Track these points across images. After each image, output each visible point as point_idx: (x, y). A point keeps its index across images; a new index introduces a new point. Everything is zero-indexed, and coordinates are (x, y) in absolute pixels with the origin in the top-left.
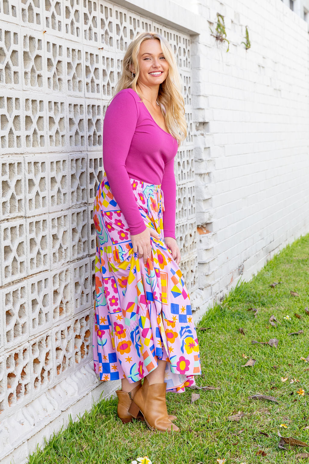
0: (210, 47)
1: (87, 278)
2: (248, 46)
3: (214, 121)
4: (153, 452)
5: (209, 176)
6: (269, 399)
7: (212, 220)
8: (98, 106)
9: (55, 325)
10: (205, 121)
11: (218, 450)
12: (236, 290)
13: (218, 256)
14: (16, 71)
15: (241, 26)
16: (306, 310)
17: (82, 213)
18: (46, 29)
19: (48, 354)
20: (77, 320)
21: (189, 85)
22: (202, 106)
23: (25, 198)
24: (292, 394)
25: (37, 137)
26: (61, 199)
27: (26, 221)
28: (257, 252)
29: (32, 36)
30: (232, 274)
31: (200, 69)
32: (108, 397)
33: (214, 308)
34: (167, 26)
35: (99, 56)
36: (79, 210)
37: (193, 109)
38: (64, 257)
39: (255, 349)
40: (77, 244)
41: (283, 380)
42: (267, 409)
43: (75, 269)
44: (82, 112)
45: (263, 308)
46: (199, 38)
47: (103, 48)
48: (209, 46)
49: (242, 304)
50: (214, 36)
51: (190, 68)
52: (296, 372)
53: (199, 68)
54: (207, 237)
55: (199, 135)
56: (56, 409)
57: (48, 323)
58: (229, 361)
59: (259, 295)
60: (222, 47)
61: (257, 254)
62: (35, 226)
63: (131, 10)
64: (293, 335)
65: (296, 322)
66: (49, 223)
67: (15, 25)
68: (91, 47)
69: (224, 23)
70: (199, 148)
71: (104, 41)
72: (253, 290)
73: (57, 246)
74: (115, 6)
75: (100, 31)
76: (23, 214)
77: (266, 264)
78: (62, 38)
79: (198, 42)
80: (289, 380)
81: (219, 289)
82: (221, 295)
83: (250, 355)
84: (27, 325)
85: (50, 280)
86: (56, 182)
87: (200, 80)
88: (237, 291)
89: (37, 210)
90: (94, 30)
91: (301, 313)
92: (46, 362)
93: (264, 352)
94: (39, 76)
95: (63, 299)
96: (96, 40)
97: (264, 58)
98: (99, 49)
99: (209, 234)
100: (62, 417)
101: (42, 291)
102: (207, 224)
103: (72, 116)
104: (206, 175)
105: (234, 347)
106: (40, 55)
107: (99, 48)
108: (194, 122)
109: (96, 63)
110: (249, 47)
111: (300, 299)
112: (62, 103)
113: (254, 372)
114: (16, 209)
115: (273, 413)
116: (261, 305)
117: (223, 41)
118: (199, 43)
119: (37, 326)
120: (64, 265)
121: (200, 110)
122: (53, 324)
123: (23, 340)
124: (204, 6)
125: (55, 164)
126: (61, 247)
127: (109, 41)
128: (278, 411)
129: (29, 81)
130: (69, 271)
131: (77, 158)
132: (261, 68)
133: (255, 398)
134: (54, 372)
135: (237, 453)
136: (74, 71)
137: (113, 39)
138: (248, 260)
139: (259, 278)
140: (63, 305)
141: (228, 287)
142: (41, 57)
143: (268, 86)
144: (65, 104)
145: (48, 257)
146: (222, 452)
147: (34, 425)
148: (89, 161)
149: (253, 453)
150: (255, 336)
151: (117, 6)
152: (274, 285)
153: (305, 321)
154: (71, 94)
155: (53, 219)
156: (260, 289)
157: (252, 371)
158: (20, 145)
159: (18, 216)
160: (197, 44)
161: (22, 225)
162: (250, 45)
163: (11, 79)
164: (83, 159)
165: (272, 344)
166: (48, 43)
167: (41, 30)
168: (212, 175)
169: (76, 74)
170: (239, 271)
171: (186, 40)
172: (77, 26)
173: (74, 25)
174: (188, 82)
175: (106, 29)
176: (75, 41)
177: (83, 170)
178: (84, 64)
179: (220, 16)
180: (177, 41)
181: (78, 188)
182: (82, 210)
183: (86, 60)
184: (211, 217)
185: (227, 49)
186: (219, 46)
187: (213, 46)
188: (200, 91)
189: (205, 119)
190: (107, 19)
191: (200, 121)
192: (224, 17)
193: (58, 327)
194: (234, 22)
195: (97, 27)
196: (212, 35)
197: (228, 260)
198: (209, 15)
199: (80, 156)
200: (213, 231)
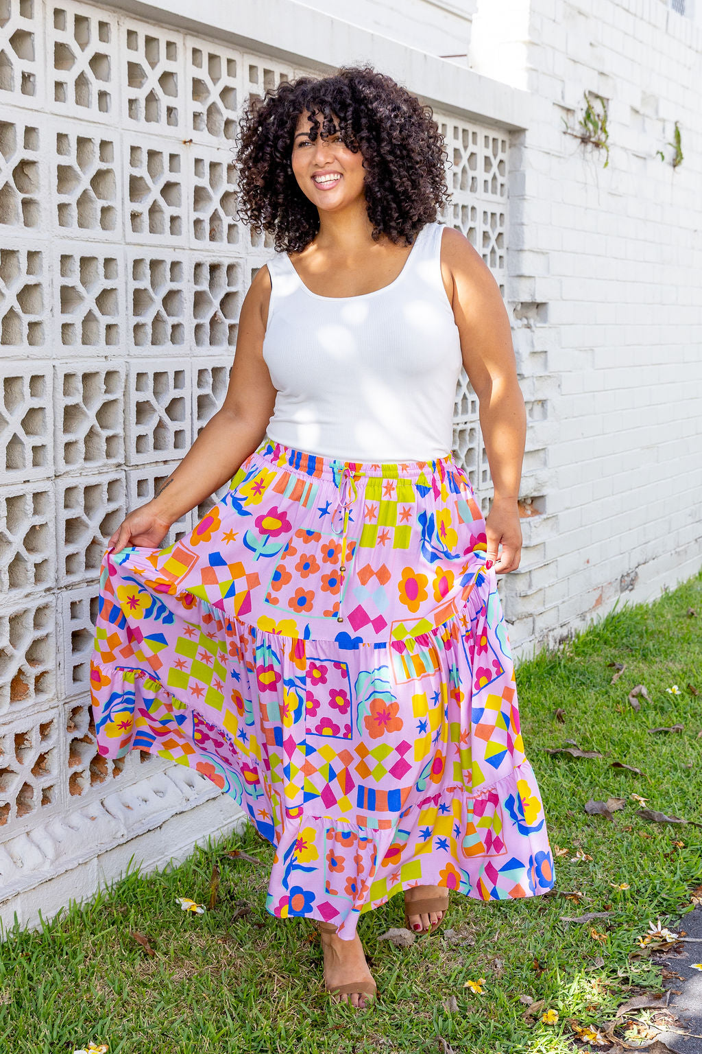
0: (559, 157)
2: (677, 161)
3: (564, 300)
5: (543, 406)
7: (545, 491)
8: (175, 264)
10: (536, 301)
12: (607, 620)
13: (559, 559)
15: (664, 121)
17: (106, 486)
20: (75, 711)
21: (499, 229)
22: (526, 272)
28: (678, 547)
30: (598, 591)
31: (524, 199)
32: (159, 863)
35: (182, 158)
36: (93, 481)
37: (510, 276)
38: (33, 580)
40: (83, 552)
43: (73, 604)
44: (110, 274)
45: (641, 664)
46: (525, 137)
48: (557, 154)
50: (576, 137)
51: (506, 196)
53: (523, 196)
54: (529, 523)
55: (519, 328)
60: (599, 159)
61: (678, 550)
64: (661, 733)
68: (154, 137)
71: (203, 126)
74: (245, 55)
75: (186, 104)
79: (522, 144)
81: (558, 621)
82: (564, 632)
87: (525, 221)
90: (165, 101)
95: (27, 666)
96: (173, 122)
98: (186, 143)
99: (537, 517)
102: (533, 499)
103: (72, 282)
104: (536, 403)
107: (184, 140)
108: (509, 302)
109: (171, 171)
110: (679, 162)
112: (31, 255)
117: (601, 146)
118: (525, 147)
120: (32, 597)
121: (523, 280)
124: (544, 73)
126: (19, 560)
127: (221, 128)
130: (52, 609)
131: (88, 371)
136: (83, 185)
138: (651, 562)
140: (24, 680)
141: (585, 616)
144: (45, 255)
148: (134, 376)
151: (257, 56)
154: (71, 235)
156: (665, 620)
160: (520, 149)
162: (682, 158)
164: (111, 373)
168: (549, 405)
169: (92, 193)
170: (623, 584)
171: (494, 140)
172: (103, 89)
173: (90, 86)
174: (496, 223)
175: (209, 102)
176: (91, 120)
177: (110, 397)
178: (122, 172)
179: (597, 97)
180: (464, 141)
181: (91, 434)
182: (105, 480)
183: (132, 163)
184: (541, 485)
185: (605, 161)
186: (588, 156)
187: (571, 155)
188: (523, 242)
189: (536, 298)
190: (215, 80)
191: (523, 301)
192: (610, 102)
193: (6, 728)
194: (641, 112)
195: (176, 96)
196: (570, 134)
197: (589, 565)
198: (562, 93)
199: (102, 367)
200: (546, 512)
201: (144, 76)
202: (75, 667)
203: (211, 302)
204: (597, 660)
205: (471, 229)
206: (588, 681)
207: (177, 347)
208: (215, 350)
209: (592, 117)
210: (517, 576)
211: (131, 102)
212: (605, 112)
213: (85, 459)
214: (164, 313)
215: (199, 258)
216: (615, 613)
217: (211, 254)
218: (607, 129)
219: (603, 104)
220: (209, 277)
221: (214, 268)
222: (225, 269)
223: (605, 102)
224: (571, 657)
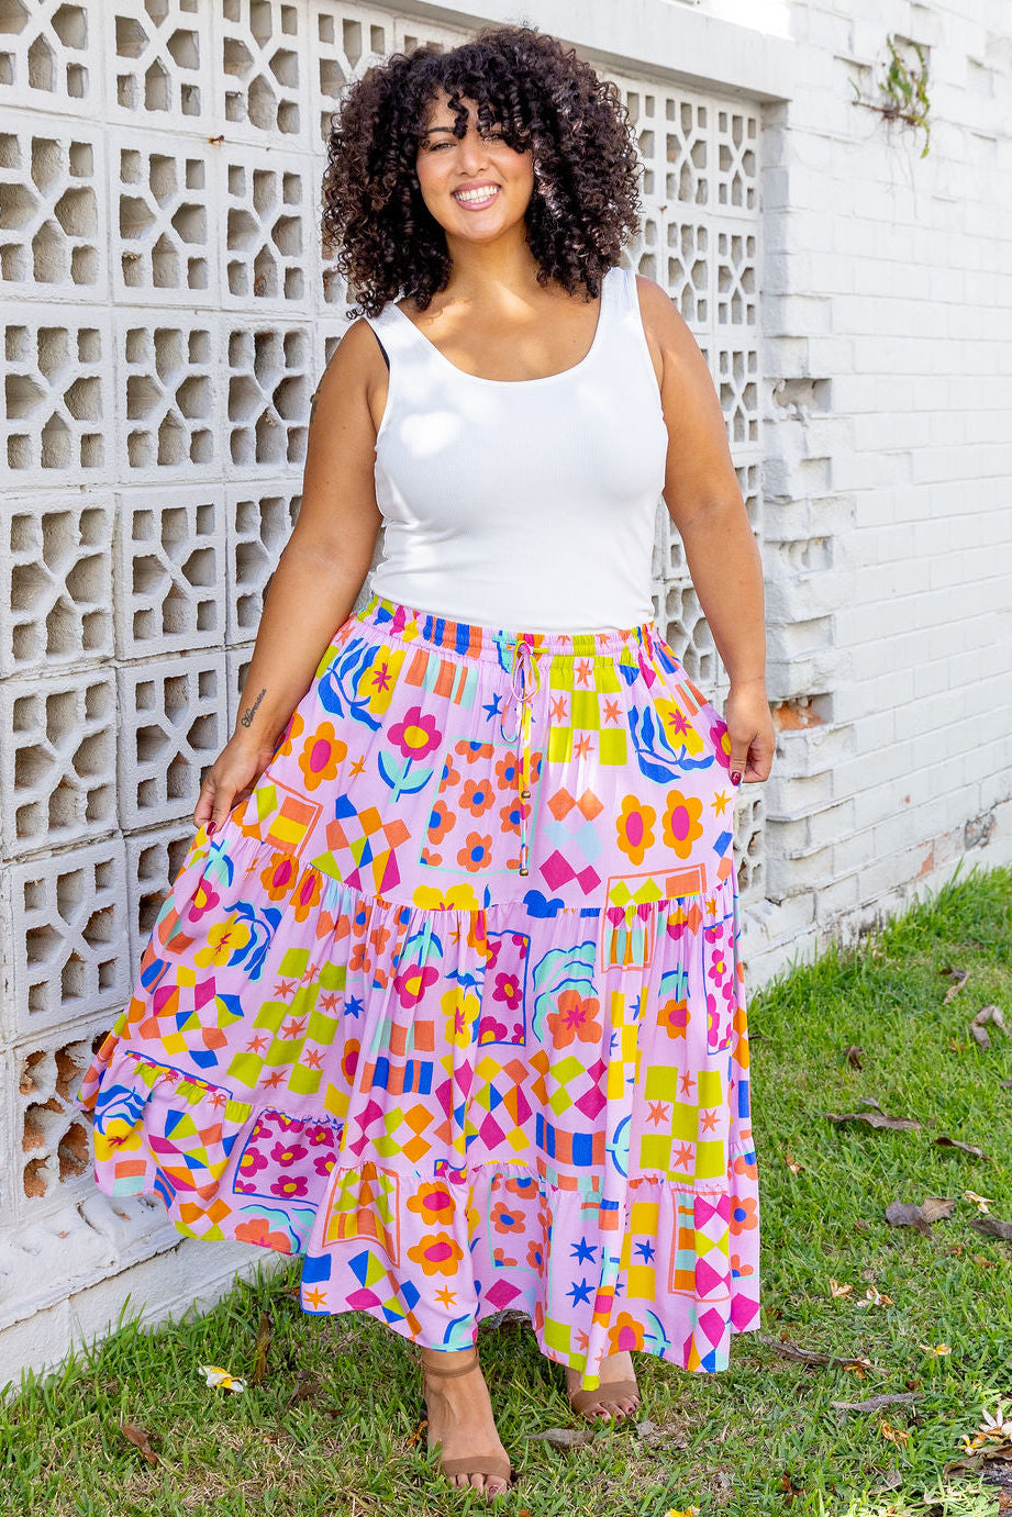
0: (846, 142)
1: (107, 910)
5: (824, 547)
7: (831, 686)
8: (196, 336)
10: (808, 376)
12: (942, 895)
13: (855, 796)
17: (84, 695)
20: (34, 1059)
21: (746, 262)
22: (791, 330)
30: (927, 847)
31: (787, 212)
32: (174, 1307)
34: (627, 73)
35: (206, 165)
36: (60, 686)
37: (765, 338)
40: (45, 802)
41: (837, 1290)
43: (29, 885)
44: (88, 355)
46: (787, 112)
48: (843, 138)
50: (874, 109)
51: (756, 209)
53: (784, 207)
54: (805, 738)
55: (784, 420)
60: (914, 144)
63: (410, 13)
68: (161, 134)
70: (781, 461)
71: (243, 113)
75: (212, 79)
79: (783, 124)
81: (858, 898)
82: (868, 916)
87: (789, 247)
90: (178, 76)
96: (191, 110)
98: (211, 139)
99: (817, 728)
102: (812, 699)
103: (24, 369)
104: (813, 542)
107: (210, 137)
108: (766, 379)
109: (188, 187)
117: (916, 123)
118: (788, 129)
121: (787, 341)
124: (818, 10)
127: (272, 117)
131: (52, 511)
137: (300, 106)
141: (903, 890)
148: (128, 516)
154: (22, 294)
160: (779, 132)
164: (88, 514)
168: (835, 545)
169: (58, 227)
170: (969, 836)
171: (735, 118)
172: (74, 62)
173: (53, 57)
174: (740, 252)
175: (253, 75)
176: (55, 110)
177: (89, 551)
178: (108, 191)
179: (910, 43)
180: (683, 122)
181: (58, 611)
182: (81, 684)
183: (124, 177)
184: (825, 676)
185: (923, 147)
186: (896, 140)
187: (866, 139)
188: (787, 282)
189: (810, 371)
190: (262, 40)
191: (789, 377)
192: (932, 50)
194: (986, 65)
195: (197, 68)
196: (864, 105)
197: (909, 805)
198: (850, 39)
199: (76, 503)
200: (833, 720)
201: (143, 37)
202: (33, 988)
203: (258, 394)
204: (924, 962)
205: (698, 263)
206: (906, 999)
207: (201, 466)
208: (266, 470)
209: (901, 76)
210: (786, 827)
211: (122, 80)
212: (924, 67)
213: (49, 651)
214: (178, 413)
215: (237, 323)
216: (956, 884)
217: (258, 317)
218: (927, 95)
219: (920, 54)
220: (254, 355)
221: (262, 339)
222: (281, 340)
223: (924, 51)
224: (881, 959)
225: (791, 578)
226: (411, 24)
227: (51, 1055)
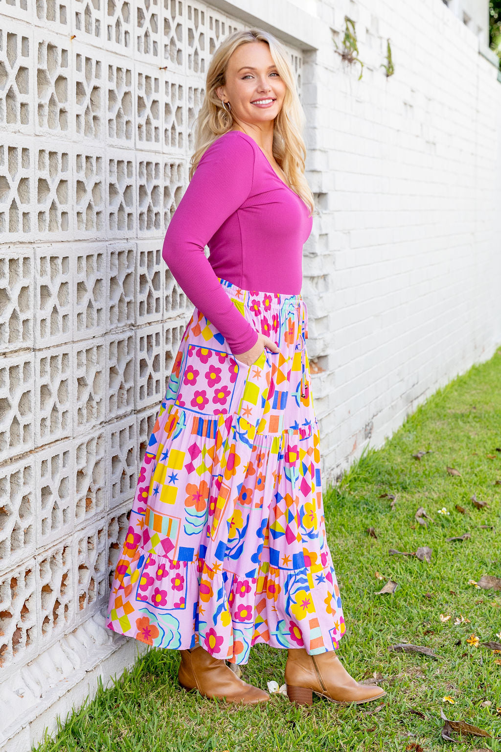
0: (332, 72)
1: (132, 449)
2: (389, 71)
3: (336, 191)
4: (237, 742)
5: (325, 280)
6: (423, 652)
7: (328, 352)
8: (157, 164)
9: (79, 528)
10: (321, 191)
11: (344, 741)
12: (360, 462)
13: (335, 409)
14: (24, 102)
15: (381, 38)
16: (473, 500)
17: (127, 342)
18: (75, 32)
19: (65, 577)
20: (113, 519)
22: (317, 167)
23: (34, 317)
24: (459, 644)
25: (56, 215)
26: (93, 319)
27: (35, 355)
28: (393, 401)
29: (53, 43)
30: (354, 437)
31: (316, 107)
33: (327, 492)
35: (160, 80)
36: (121, 337)
38: (96, 415)
39: (395, 564)
40: (117, 393)
41: (444, 619)
42: (419, 668)
43: (113, 434)
44: (130, 174)
45: (405, 495)
46: (316, 55)
47: (166, 67)
48: (332, 69)
49: (370, 487)
50: (339, 54)
52: (462, 605)
53: (315, 104)
54: (319, 378)
56: (77, 667)
57: (66, 525)
58: (354, 583)
59: (397, 472)
60: (351, 72)
61: (393, 404)
62: (49, 364)
63: (213, 5)
64: (454, 541)
65: (458, 520)
66: (73, 359)
67: (25, 23)
68: (147, 65)
69: (355, 33)
71: (168, 55)
72: (387, 463)
73: (85, 397)
75: (162, 39)
76: (29, 344)
77: (406, 421)
78: (101, 48)
79: (314, 62)
80: (453, 620)
81: (335, 461)
82: (337, 472)
83: (386, 574)
84: (33, 531)
85: (72, 454)
86: (86, 290)
87: (316, 125)
88: (363, 464)
89: (53, 337)
90: (153, 37)
91: (465, 504)
92: (63, 589)
93: (410, 569)
94: (62, 112)
95: (93, 484)
96: (156, 53)
97: (412, 91)
98: (161, 68)
99: (323, 373)
100: (86, 681)
101: (58, 472)
102: (319, 358)
103: (114, 180)
104: (320, 278)
105: (361, 558)
106: (64, 76)
109: (155, 92)
110: (392, 73)
111: (463, 480)
112: (98, 158)
113: (395, 603)
114: (18, 335)
115: (431, 676)
116: (400, 489)
117: (354, 61)
118: (316, 64)
119: (48, 530)
120: (95, 429)
121: (315, 174)
122: (75, 526)
123: (27, 555)
124: (325, 3)
125: (84, 261)
126: (91, 398)
127: (175, 56)
128: (438, 673)
129: (46, 119)
130: (103, 439)
131: (120, 251)
132: (409, 107)
133: (399, 649)
134: (74, 607)
135: (375, 746)
136: (118, 104)
137: (183, 52)
138: (380, 414)
139: (395, 443)
140: (91, 494)
141: (348, 459)
142: (66, 79)
143: (417, 136)
144: (103, 160)
145: (69, 415)
146: (351, 745)
147: (41, 697)
148: (139, 254)
149: (401, 746)
150: (394, 541)
152: (420, 455)
153: (473, 518)
154: (114, 144)
155: (78, 352)
156: (397, 462)
157: (391, 602)
158: (29, 227)
159: (22, 349)
160: (312, 66)
161: (29, 362)
162: (393, 70)
163: (15, 116)
164: (130, 252)
165: (422, 556)
166: (78, 55)
167: (67, 34)
168: (329, 279)
169: (122, 110)
170: (366, 432)
171: (296, 58)
172: (126, 29)
173: (122, 27)
175: (171, 37)
176: (122, 54)
177: (129, 271)
178: (135, 93)
179: (350, 20)
181: (121, 300)
182: (126, 336)
183: (139, 86)
184: (326, 346)
186: (346, 71)
187: (338, 70)
188: (315, 143)
189: (323, 189)
190: (174, 18)
192: (355, 24)
193: (84, 531)
194: (369, 31)
195: (157, 33)
196: (337, 52)
197: (350, 415)
198: (334, 18)
199: (126, 247)
200: (328, 369)
201: (144, 18)
202: (113, 486)
203: (171, 194)
207: (157, 230)
209: (349, 37)
211: (138, 38)
213: (118, 319)
214: (152, 204)
215: (167, 159)
216: (364, 457)
217: (172, 156)
218: (357, 47)
219: (353, 26)
220: (170, 175)
221: (172, 167)
223: (353, 24)
225: (315, 295)
226: (212, 10)
227: (116, 519)
